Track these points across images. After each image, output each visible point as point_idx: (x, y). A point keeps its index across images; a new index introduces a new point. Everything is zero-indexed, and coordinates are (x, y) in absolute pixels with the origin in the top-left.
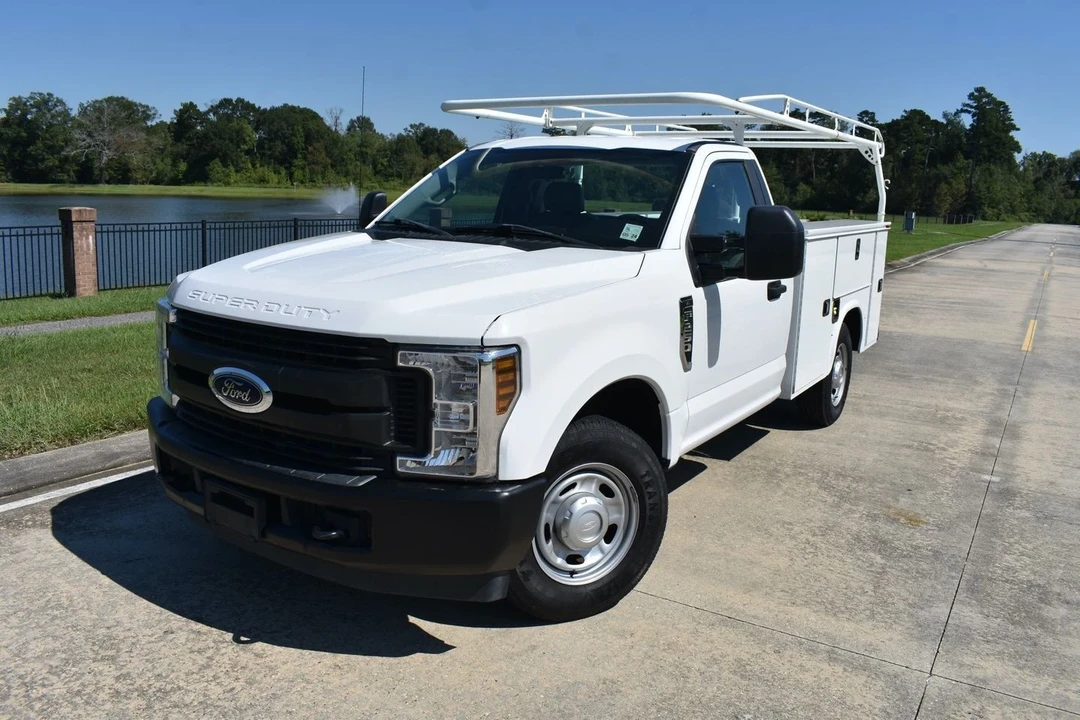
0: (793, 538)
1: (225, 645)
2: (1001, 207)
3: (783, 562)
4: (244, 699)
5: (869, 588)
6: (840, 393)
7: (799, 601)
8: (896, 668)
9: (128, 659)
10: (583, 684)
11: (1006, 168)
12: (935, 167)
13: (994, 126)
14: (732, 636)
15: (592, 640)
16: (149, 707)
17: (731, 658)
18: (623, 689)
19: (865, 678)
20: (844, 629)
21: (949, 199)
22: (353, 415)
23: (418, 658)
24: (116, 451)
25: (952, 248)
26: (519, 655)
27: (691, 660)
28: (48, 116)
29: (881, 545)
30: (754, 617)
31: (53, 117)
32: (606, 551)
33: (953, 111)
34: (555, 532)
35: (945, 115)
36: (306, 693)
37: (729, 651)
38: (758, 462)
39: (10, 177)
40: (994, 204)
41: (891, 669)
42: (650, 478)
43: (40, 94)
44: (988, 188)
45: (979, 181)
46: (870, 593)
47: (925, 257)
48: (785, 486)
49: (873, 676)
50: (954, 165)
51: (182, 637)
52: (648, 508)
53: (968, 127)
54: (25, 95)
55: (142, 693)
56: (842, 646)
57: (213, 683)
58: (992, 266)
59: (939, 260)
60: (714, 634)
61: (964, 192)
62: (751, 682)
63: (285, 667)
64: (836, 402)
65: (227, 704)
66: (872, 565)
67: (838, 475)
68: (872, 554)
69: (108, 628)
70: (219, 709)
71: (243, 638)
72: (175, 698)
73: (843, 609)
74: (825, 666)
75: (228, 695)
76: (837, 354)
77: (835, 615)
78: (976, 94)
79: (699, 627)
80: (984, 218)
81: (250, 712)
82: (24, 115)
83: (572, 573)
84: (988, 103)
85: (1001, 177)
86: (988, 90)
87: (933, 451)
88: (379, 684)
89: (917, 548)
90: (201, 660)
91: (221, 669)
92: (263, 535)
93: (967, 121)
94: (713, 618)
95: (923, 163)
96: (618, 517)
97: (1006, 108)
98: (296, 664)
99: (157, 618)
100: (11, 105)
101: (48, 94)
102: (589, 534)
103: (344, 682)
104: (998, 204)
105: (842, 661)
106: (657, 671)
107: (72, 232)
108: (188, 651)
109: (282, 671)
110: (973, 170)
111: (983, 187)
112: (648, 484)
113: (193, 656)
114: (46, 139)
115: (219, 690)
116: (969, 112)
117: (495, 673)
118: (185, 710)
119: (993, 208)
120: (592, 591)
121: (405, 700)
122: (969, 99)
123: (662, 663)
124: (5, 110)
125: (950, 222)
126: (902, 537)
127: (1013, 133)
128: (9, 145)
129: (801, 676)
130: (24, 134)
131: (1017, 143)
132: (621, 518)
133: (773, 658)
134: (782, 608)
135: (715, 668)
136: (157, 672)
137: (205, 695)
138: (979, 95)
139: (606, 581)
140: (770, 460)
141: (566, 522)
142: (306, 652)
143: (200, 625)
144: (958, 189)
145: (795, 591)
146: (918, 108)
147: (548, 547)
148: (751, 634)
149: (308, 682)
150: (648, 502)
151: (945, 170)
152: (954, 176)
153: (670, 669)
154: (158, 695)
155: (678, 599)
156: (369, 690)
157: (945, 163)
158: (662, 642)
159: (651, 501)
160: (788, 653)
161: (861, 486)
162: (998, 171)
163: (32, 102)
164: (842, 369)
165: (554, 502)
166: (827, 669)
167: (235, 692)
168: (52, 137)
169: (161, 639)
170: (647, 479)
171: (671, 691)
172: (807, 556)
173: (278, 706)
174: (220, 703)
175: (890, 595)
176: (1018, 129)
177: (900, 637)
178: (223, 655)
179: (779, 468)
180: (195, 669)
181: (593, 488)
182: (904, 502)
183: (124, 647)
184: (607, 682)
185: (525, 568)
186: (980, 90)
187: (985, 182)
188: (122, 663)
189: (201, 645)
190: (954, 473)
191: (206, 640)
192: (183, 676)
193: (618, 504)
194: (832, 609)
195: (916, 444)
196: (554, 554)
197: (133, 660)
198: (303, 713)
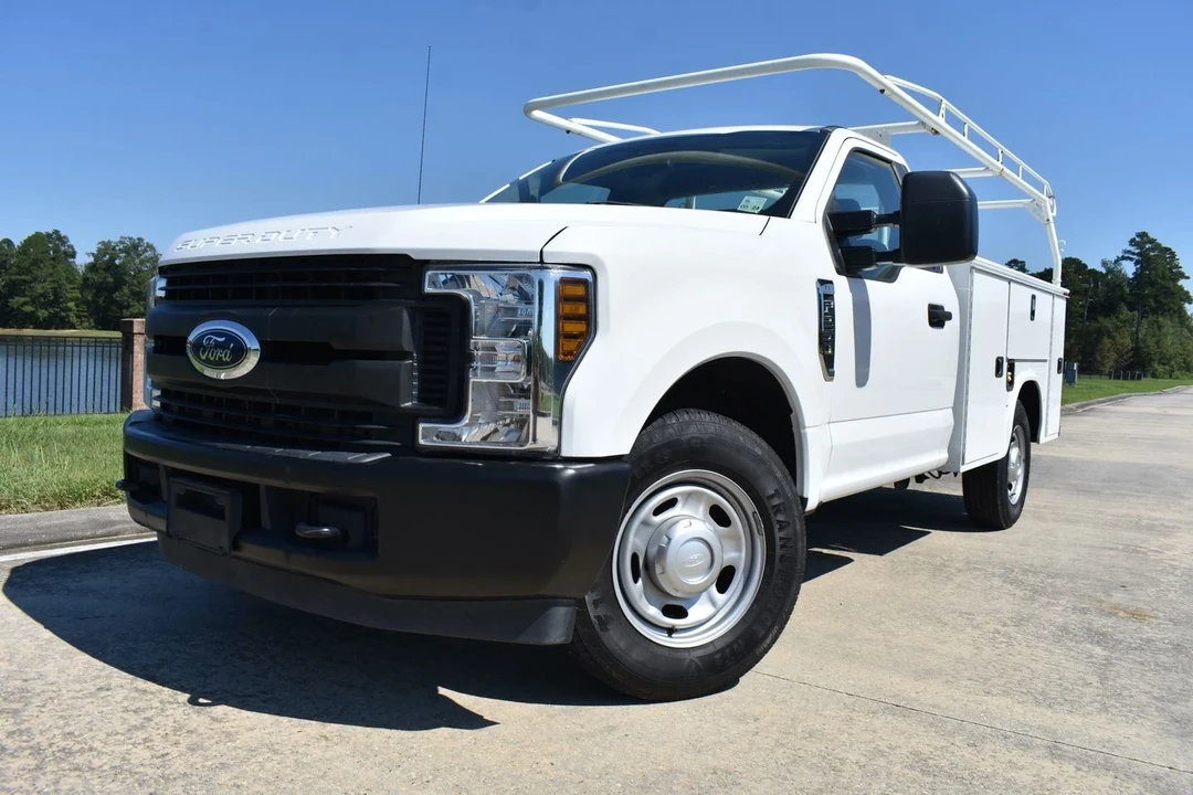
0: (976, 627)
1: (175, 706)
2: (1173, 363)
3: (966, 651)
4: (178, 766)
5: (1094, 679)
6: (1017, 488)
7: (995, 691)
8: (1156, 769)
9: (36, 714)
10: (681, 772)
11: (1177, 320)
12: (1096, 320)
13: (1160, 273)
14: (903, 726)
15: (698, 724)
16: (39, 768)
17: (904, 751)
18: (742, 781)
19: (1111, 780)
20: (1066, 722)
21: (1114, 356)
22: (361, 364)
23: (442, 733)
24: (113, 518)
25: (1124, 398)
26: (590, 735)
27: (845, 751)
28: (137, 261)
29: (1100, 637)
30: (934, 706)
31: (142, 262)
32: (720, 603)
33: (1113, 259)
34: (645, 568)
35: (1104, 264)
36: (268, 765)
37: (900, 743)
38: (920, 557)
39: (93, 324)
40: (1164, 360)
41: (1147, 770)
42: (781, 500)
43: (130, 239)
44: (1157, 343)
45: (1145, 335)
46: (1095, 684)
47: (1093, 404)
48: (958, 580)
49: (1123, 777)
50: (1117, 317)
51: (120, 695)
52: (778, 543)
53: (1131, 276)
54: (115, 239)
55: (37, 751)
56: (1067, 740)
57: (142, 746)
58: (1171, 412)
59: (1110, 407)
60: (876, 722)
61: (1130, 348)
62: (937, 779)
63: (250, 734)
64: (1014, 500)
65: (150, 771)
66: (1091, 656)
67: (1025, 572)
68: (1089, 646)
69: (26, 680)
70: (137, 776)
71: (201, 700)
72: (79, 760)
73: (1060, 700)
74: (1047, 763)
75: (157, 761)
76: (1013, 439)
77: (1050, 706)
78: (1138, 239)
79: (854, 715)
80: (1154, 376)
81: (180, 782)
82: (112, 259)
83: (671, 631)
84: (1152, 249)
85: (1171, 330)
86: (1151, 236)
87: (1145, 553)
88: (378, 759)
89: (1148, 641)
90: (134, 720)
91: (159, 731)
92: (235, 546)
93: (1129, 269)
94: (875, 706)
95: (1082, 316)
96: (735, 555)
97: (1173, 255)
98: (266, 731)
99: (95, 674)
100: (99, 250)
101: (139, 239)
102: (694, 573)
103: (328, 755)
104: (1170, 360)
105: (1070, 758)
106: (794, 761)
107: (133, 344)
108: (120, 709)
109: (244, 738)
110: (1139, 323)
111: (1151, 342)
112: (778, 510)
113: (125, 715)
114: (133, 284)
115: (147, 754)
116: (1131, 259)
117: (551, 755)
118: (88, 775)
119: (1164, 364)
120: (700, 658)
121: (413, 781)
122: (1131, 245)
123: (802, 753)
124: (93, 254)
125: (1117, 377)
126: (1127, 630)
127: (1181, 282)
128: (94, 291)
129: (1013, 774)
130: (111, 280)
131: (1187, 293)
132: (739, 558)
133: (968, 753)
134: (971, 697)
135: (882, 762)
136: (67, 730)
137: (124, 759)
138: (1142, 240)
139: (719, 646)
140: (935, 556)
141: (662, 552)
142: (285, 720)
143: (150, 684)
144: (1122, 344)
145: (987, 680)
146: (1073, 257)
147: (637, 589)
148: (932, 725)
149: (276, 752)
150: (778, 535)
151: (1107, 323)
152: (1118, 328)
153: (814, 761)
154: (58, 755)
155: (822, 684)
156: (363, 765)
157: (1107, 315)
158: (799, 730)
159: (782, 534)
160: (988, 747)
161: (1058, 582)
162: (1168, 324)
163: (121, 247)
164: (1019, 457)
165: (645, 523)
166: (1050, 768)
167: (167, 758)
168: (140, 283)
169: (91, 695)
170: (776, 501)
171: (816, 786)
172: (997, 645)
173: (224, 777)
174: (141, 769)
175: (1124, 687)
176: (1188, 278)
177: (1151, 733)
178: (168, 716)
179: (947, 563)
180: (121, 729)
181: (702, 511)
182: (1119, 597)
183: (37, 701)
184: (719, 772)
185: (601, 611)
186: (1143, 235)
187: (1154, 336)
188: (24, 718)
189: (141, 704)
190: (1178, 572)
191: (150, 700)
192: (102, 736)
193: (736, 538)
194: (1043, 699)
195: (1120, 547)
196: (644, 600)
197: (41, 715)
198: (257, 788)
